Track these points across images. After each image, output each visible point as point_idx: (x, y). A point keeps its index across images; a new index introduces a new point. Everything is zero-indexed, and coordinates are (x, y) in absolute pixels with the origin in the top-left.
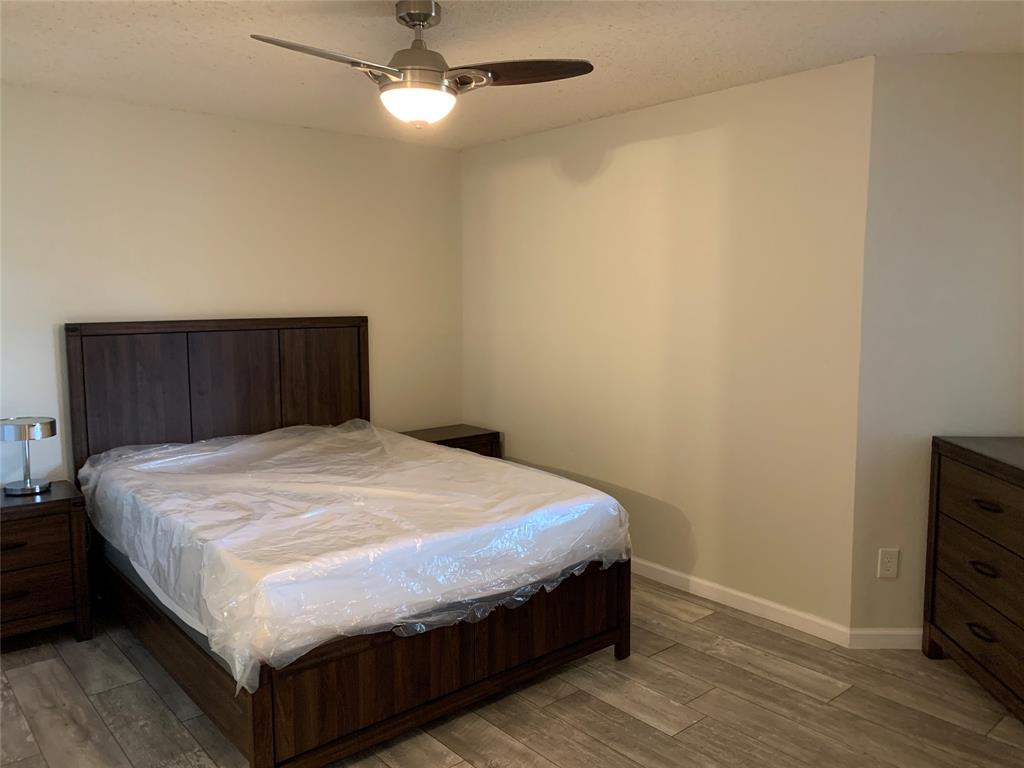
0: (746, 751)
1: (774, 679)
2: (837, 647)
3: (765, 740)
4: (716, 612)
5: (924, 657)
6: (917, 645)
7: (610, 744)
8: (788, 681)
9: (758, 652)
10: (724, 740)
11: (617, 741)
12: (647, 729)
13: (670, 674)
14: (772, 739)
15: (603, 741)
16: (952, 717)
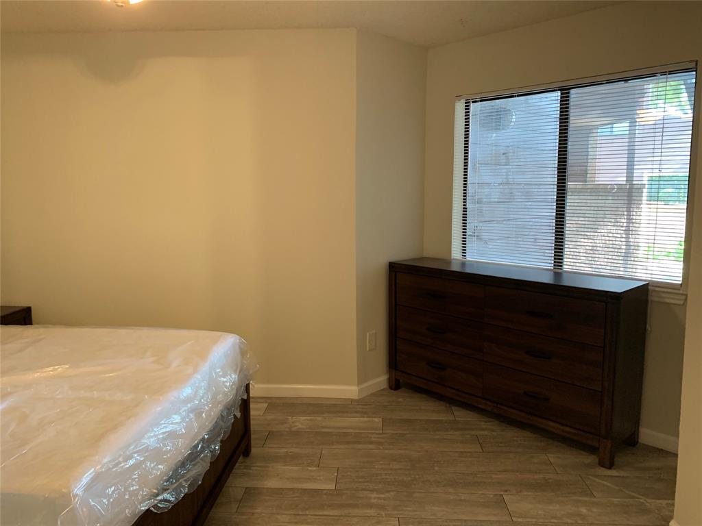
0: (379, 477)
1: (345, 431)
2: (352, 400)
3: (380, 467)
4: (269, 403)
5: (392, 391)
6: (385, 385)
7: (307, 513)
8: (352, 429)
9: (319, 419)
10: (363, 477)
11: (307, 509)
12: (317, 492)
13: (287, 452)
14: (382, 464)
15: (301, 513)
16: (435, 417)
